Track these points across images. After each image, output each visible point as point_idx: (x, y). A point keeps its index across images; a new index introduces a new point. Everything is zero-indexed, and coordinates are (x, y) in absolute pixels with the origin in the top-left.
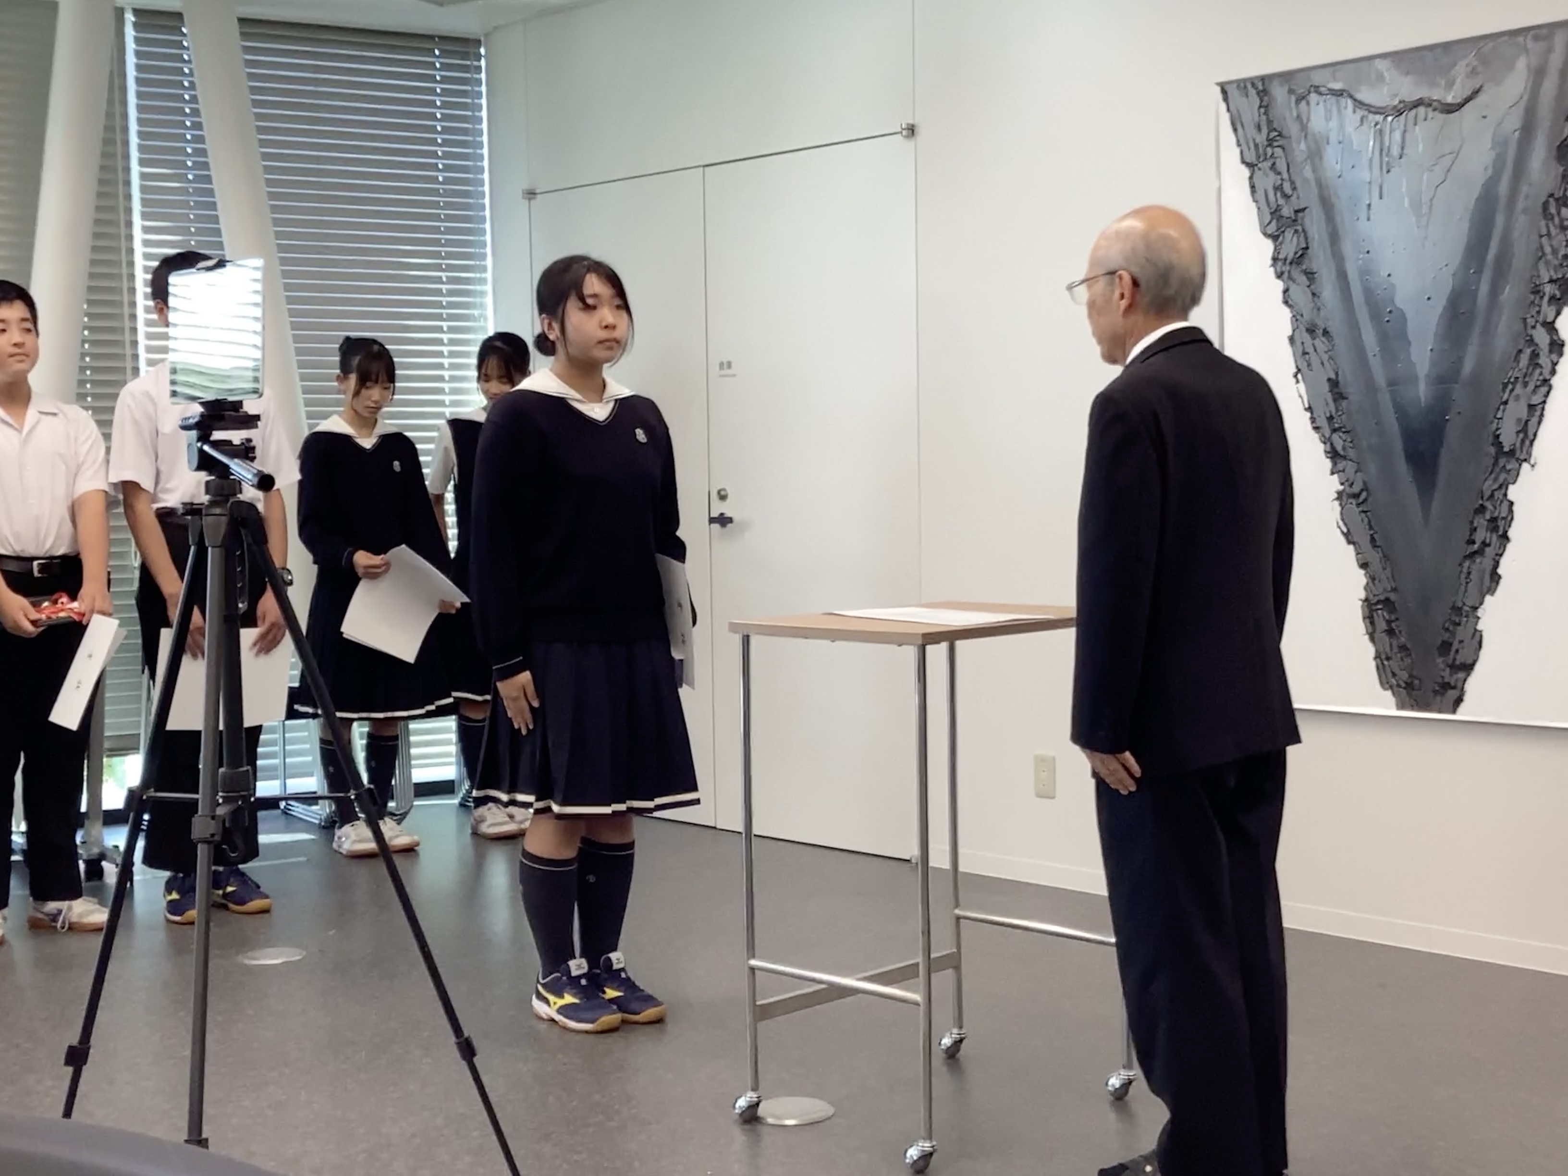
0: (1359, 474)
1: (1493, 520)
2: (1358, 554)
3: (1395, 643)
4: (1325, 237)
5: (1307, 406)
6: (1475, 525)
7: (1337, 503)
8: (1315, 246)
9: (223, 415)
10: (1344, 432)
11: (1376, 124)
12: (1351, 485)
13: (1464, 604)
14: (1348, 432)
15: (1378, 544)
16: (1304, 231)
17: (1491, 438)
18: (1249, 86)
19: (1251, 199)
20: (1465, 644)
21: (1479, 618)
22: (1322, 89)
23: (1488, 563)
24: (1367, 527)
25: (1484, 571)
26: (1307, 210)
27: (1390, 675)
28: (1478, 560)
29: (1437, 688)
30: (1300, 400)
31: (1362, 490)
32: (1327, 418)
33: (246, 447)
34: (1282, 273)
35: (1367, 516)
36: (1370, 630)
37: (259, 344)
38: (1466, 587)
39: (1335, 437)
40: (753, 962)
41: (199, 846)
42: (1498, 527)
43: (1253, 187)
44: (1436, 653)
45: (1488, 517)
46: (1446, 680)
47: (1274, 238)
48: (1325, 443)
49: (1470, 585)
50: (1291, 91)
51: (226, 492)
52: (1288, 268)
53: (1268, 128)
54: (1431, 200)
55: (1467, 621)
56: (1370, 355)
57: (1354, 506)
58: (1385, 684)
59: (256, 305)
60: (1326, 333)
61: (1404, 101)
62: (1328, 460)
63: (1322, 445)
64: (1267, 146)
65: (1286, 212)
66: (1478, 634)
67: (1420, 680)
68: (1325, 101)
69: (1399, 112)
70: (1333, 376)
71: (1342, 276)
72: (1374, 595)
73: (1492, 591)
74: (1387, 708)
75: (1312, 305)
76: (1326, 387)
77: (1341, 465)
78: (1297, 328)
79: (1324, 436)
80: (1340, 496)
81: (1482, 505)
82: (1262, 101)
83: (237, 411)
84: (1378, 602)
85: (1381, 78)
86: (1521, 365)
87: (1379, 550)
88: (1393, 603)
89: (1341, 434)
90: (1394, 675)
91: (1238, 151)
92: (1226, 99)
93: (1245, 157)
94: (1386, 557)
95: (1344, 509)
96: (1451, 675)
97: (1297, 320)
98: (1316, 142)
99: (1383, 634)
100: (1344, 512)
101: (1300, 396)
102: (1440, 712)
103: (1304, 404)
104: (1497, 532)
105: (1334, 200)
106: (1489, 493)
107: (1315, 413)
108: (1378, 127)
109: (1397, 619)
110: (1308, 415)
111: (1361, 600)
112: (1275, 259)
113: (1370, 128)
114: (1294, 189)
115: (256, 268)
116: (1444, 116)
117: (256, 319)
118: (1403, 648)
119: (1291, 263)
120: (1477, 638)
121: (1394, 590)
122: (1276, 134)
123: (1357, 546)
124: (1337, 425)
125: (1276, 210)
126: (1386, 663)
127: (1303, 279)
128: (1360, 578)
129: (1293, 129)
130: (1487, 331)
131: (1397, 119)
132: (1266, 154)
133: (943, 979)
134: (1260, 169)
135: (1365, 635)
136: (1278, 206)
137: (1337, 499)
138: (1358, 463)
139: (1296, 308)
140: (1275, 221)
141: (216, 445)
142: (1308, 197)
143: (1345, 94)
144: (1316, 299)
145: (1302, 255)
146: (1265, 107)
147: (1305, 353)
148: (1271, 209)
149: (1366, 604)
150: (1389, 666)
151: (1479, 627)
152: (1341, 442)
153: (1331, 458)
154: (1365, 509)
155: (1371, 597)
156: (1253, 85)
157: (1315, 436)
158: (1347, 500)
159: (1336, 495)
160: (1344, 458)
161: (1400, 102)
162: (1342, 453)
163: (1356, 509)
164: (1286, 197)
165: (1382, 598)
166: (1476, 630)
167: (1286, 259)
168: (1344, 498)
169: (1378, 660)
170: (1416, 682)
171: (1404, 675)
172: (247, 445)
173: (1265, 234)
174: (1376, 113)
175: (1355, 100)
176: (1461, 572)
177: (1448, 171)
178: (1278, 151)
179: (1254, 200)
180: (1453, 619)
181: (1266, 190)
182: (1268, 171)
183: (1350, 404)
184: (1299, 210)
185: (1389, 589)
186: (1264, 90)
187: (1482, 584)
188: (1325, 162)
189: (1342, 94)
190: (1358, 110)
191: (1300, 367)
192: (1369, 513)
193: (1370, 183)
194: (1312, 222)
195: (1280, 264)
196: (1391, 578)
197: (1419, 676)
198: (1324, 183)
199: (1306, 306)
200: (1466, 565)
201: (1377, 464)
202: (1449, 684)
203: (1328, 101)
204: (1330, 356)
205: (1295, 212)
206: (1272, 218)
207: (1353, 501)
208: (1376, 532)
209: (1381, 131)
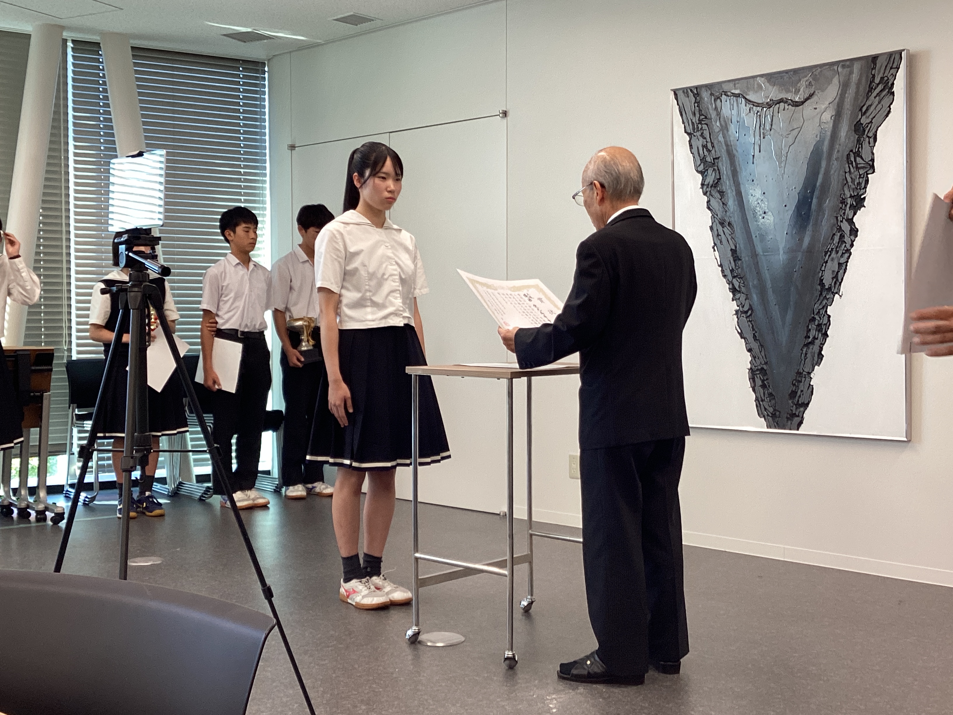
0: (747, 300)
1: (819, 325)
2: (746, 344)
3: (766, 392)
4: (730, 173)
5: (719, 264)
6: (810, 328)
7: (735, 317)
8: (724, 177)
10: (739, 278)
11: (758, 112)
12: (743, 307)
13: (804, 371)
14: (741, 278)
15: (757, 338)
16: (718, 170)
17: (819, 282)
18: (689, 91)
20: (804, 392)
21: (811, 378)
22: (729, 94)
23: (816, 348)
24: (751, 329)
25: (815, 353)
26: (720, 159)
27: (763, 409)
28: (811, 347)
29: (789, 416)
30: (716, 260)
31: (749, 309)
32: (730, 270)
34: (707, 192)
35: (752, 324)
36: (753, 385)
38: (805, 362)
39: (734, 280)
40: (417, 555)
42: (822, 329)
43: (691, 146)
44: (787, 397)
45: (816, 323)
46: (794, 412)
47: (702, 173)
48: (729, 284)
49: (807, 360)
50: (712, 94)
52: (710, 189)
53: (699, 114)
54: (787, 153)
55: (805, 380)
56: (754, 236)
58: (760, 414)
60: (730, 224)
61: (773, 100)
62: (731, 293)
63: (728, 285)
64: (698, 123)
65: (708, 159)
66: (811, 387)
67: (780, 412)
68: (730, 100)
69: (769, 106)
70: (734, 248)
71: (739, 193)
72: (755, 367)
73: (819, 364)
74: (762, 427)
75: (723, 209)
76: (730, 254)
77: (738, 296)
78: (715, 221)
79: (728, 280)
80: (737, 312)
81: (813, 317)
82: (696, 99)
84: (758, 370)
85: (760, 87)
86: (834, 242)
87: (758, 341)
88: (766, 370)
89: (738, 280)
90: (765, 409)
91: (683, 126)
92: (677, 99)
93: (686, 128)
94: (762, 346)
95: (740, 320)
96: (797, 408)
97: (714, 217)
98: (725, 121)
99: (760, 388)
102: (790, 429)
104: (822, 331)
105: (735, 152)
106: (817, 311)
108: (758, 114)
109: (767, 379)
110: (720, 268)
111: (748, 369)
112: (703, 185)
113: (754, 114)
114: (713, 147)
115: (161, 156)
116: (794, 108)
118: (770, 395)
119: (711, 187)
120: (810, 390)
121: (766, 363)
122: (704, 117)
123: (746, 339)
124: (735, 274)
125: (703, 158)
126: (761, 403)
127: (717, 195)
128: (748, 357)
129: (713, 114)
130: (817, 224)
131: (769, 109)
132: (698, 128)
134: (695, 136)
135: (750, 388)
136: (704, 156)
137: (736, 314)
138: (747, 295)
139: (714, 211)
140: (702, 164)
142: (721, 151)
143: (741, 96)
144: (724, 206)
145: (717, 183)
146: (698, 103)
147: (718, 235)
148: (700, 157)
149: (751, 371)
150: (763, 404)
151: (811, 383)
152: (738, 283)
153: (732, 292)
154: (751, 320)
155: (753, 367)
156: (691, 90)
157: (724, 280)
158: (741, 315)
159: (735, 312)
160: (739, 292)
161: (770, 100)
162: (739, 290)
163: (745, 319)
164: (709, 151)
165: (759, 367)
166: (810, 384)
167: (708, 185)
168: (740, 313)
169: (757, 401)
170: (778, 413)
171: (771, 410)
173: (697, 171)
174: (756, 106)
175: (746, 99)
176: (802, 353)
177: (796, 137)
178: (705, 127)
179: (691, 153)
180: (798, 378)
181: (698, 148)
182: (699, 137)
183: (742, 263)
184: (716, 158)
185: (763, 363)
186: (697, 94)
187: (814, 360)
188: (730, 133)
189: (739, 96)
190: (747, 105)
191: (716, 243)
192: (753, 322)
193: (754, 144)
194: (723, 165)
195: (705, 187)
196: (764, 357)
197: (779, 410)
198: (729, 144)
199: (719, 210)
200: (805, 350)
201: (757, 296)
202: (795, 414)
203: (732, 100)
204: (732, 237)
205: (714, 159)
206: (701, 163)
207: (744, 315)
208: (756, 332)
209: (760, 116)
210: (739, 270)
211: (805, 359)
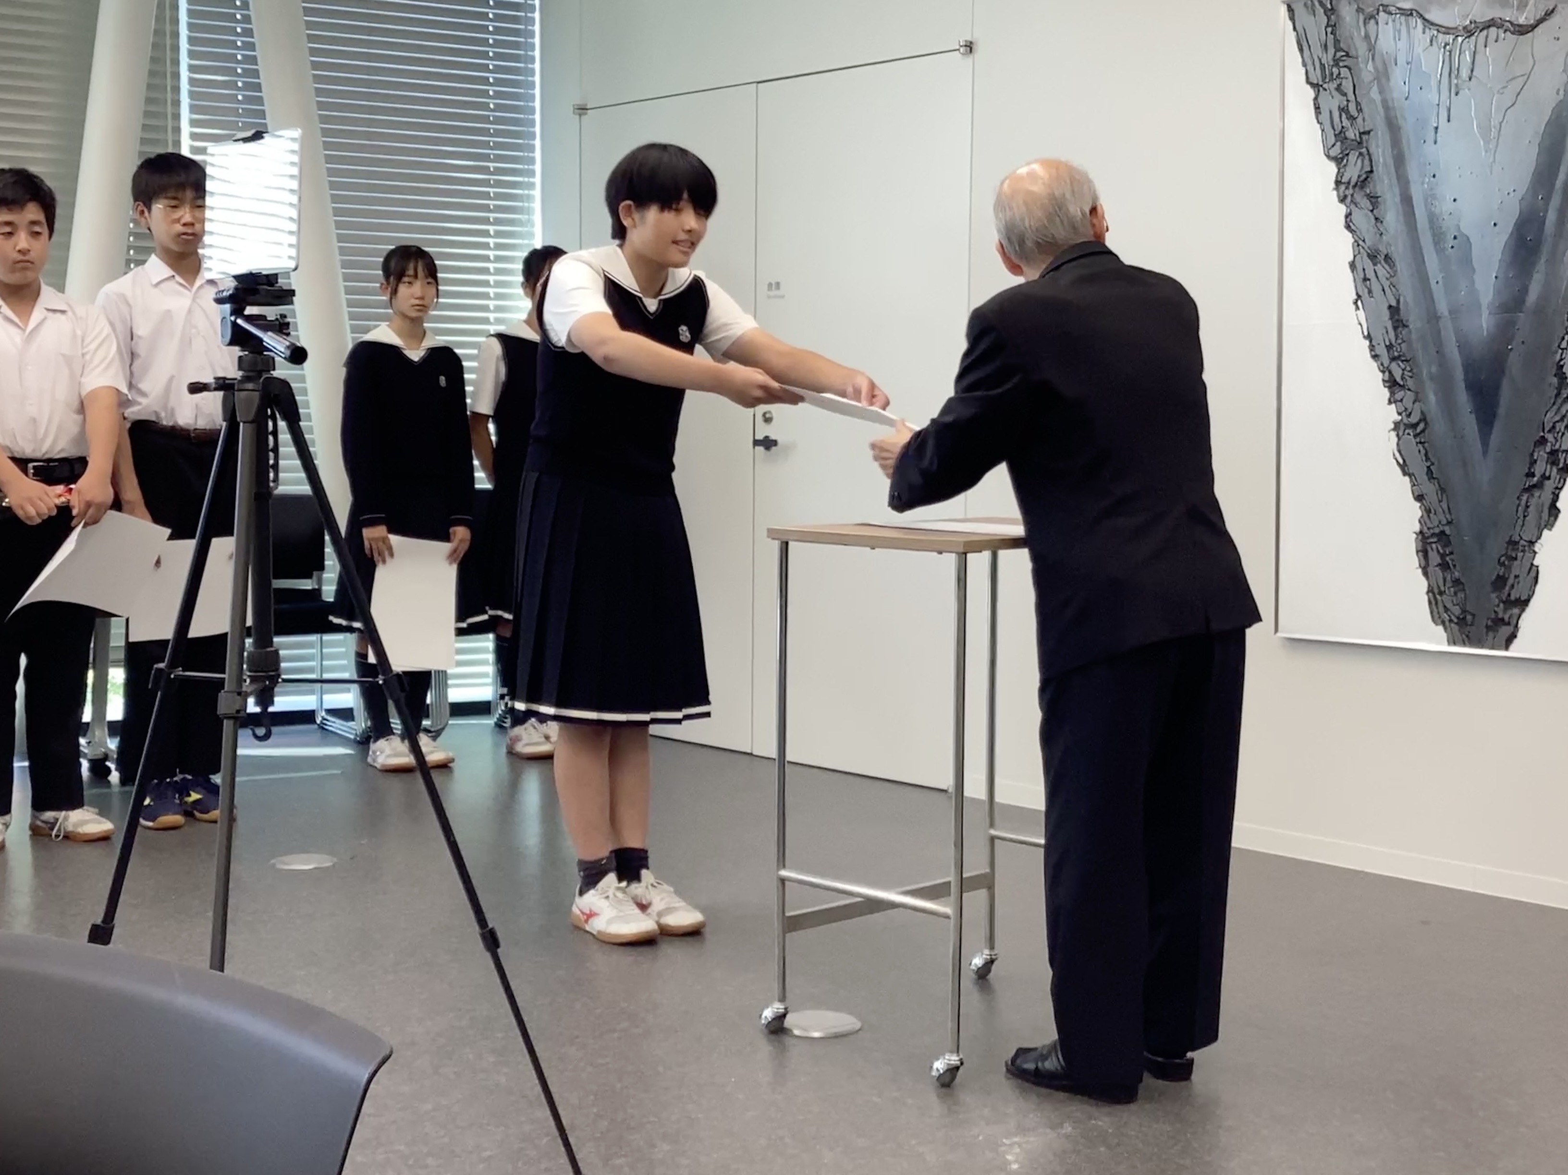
0: (1417, 404)
1: (1554, 453)
2: (1412, 486)
3: (1449, 578)
4: (1390, 162)
5: (1366, 333)
6: (1535, 458)
7: (1393, 434)
8: (1379, 170)
9: (258, 290)
10: (1402, 361)
12: (1409, 415)
13: (1521, 538)
14: (1407, 361)
15: (1434, 476)
16: (1369, 154)
17: (1554, 371)
19: (1316, 121)
20: (1521, 578)
21: (1535, 553)
23: (1547, 496)
24: (1424, 458)
25: (1543, 505)
26: (1372, 133)
27: (1441, 609)
28: (1537, 494)
29: (1490, 623)
30: (1359, 327)
31: (1420, 421)
32: (1386, 346)
33: (280, 323)
34: (1345, 197)
35: (1423, 447)
36: (1423, 563)
37: (295, 216)
38: (1524, 521)
39: (1394, 365)
40: (784, 873)
41: (225, 721)
42: (1559, 460)
43: (1317, 108)
44: (1489, 588)
46: (1500, 616)
47: (1338, 160)
48: (1383, 372)
49: (1527, 518)
50: (1359, 10)
51: (259, 368)
53: (1335, 47)
54: (1501, 123)
55: (1523, 557)
56: (1433, 282)
57: (1412, 437)
58: (1436, 618)
59: (292, 177)
60: (1387, 258)
61: (1475, 22)
62: (1386, 389)
63: (1381, 374)
64: (1333, 66)
65: (1351, 134)
66: (1534, 568)
67: (1473, 615)
68: (1394, 21)
70: (1394, 304)
71: (1407, 200)
72: (1429, 529)
73: (1550, 525)
74: (1439, 643)
75: (1376, 230)
76: (1386, 314)
78: (1359, 253)
79: (1382, 364)
80: (1397, 426)
81: (1543, 437)
82: (1329, 19)
83: (272, 285)
84: (1433, 535)
87: (1436, 480)
88: (1448, 536)
89: (1401, 364)
91: (1304, 71)
92: (1292, 18)
93: (1310, 76)
94: (1443, 490)
95: (1402, 440)
96: (1505, 610)
97: (1358, 245)
98: (1384, 64)
99: (1437, 569)
100: (1400, 442)
101: (1360, 324)
102: (1493, 648)
103: (1363, 333)
104: (1558, 465)
105: (1401, 122)
106: (1551, 424)
107: (1373, 341)
108: (1448, 47)
109: (1451, 553)
110: (1367, 343)
111: (1415, 533)
112: (1338, 183)
113: (1440, 49)
115: (293, 139)
117: (292, 191)
118: (1457, 582)
119: (1355, 186)
120: (1533, 574)
121: (1449, 523)
122: (1344, 54)
123: (1413, 477)
124: (1396, 354)
125: (1341, 132)
126: (1438, 597)
127: (1365, 203)
128: (1415, 510)
129: (1361, 49)
131: (1467, 40)
132: (1332, 74)
133: (976, 899)
134: (1325, 90)
135: (1417, 568)
136: (1343, 127)
137: (1394, 429)
138: (1417, 393)
139: (1358, 233)
140: (1339, 144)
141: (250, 319)
142: (1374, 118)
143: (1415, 14)
144: (1379, 224)
145: (1366, 179)
146: (1333, 27)
147: (1365, 279)
148: (1334, 130)
149: (1420, 537)
150: (1442, 600)
151: (1535, 563)
152: (1401, 372)
153: (1389, 388)
154: (1423, 440)
155: (1425, 530)
157: (1374, 365)
158: (1404, 431)
159: (1392, 426)
160: (1402, 387)
162: (1402, 383)
163: (1413, 440)
164: (1352, 118)
165: (1437, 531)
166: (1532, 564)
167: (1349, 183)
169: (1430, 594)
170: (1469, 617)
171: (1457, 610)
172: (281, 321)
173: (1328, 156)
175: (1424, 19)
176: (1519, 505)
177: (1519, 94)
178: (1344, 72)
179: (1318, 122)
180: (1509, 553)
181: (1331, 112)
182: (1335, 93)
183: (1410, 332)
184: (1364, 133)
185: (1444, 522)
186: (1332, 9)
187: (1541, 518)
188: (1392, 83)
189: (1411, 14)
190: (1427, 30)
191: (1360, 293)
192: (1426, 445)
193: (1438, 105)
194: (1377, 146)
195: (1343, 187)
196: (1446, 511)
197: (1471, 611)
198: (1390, 104)
199: (1368, 230)
200: (1525, 498)
201: (1436, 395)
202: (1502, 620)
203: (1397, 21)
204: (1391, 284)
205: (1360, 134)
206: (1337, 141)
207: (1410, 431)
208: (1433, 464)
209: (1450, 52)
210: (1403, 345)
211: (1525, 517)
